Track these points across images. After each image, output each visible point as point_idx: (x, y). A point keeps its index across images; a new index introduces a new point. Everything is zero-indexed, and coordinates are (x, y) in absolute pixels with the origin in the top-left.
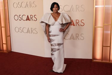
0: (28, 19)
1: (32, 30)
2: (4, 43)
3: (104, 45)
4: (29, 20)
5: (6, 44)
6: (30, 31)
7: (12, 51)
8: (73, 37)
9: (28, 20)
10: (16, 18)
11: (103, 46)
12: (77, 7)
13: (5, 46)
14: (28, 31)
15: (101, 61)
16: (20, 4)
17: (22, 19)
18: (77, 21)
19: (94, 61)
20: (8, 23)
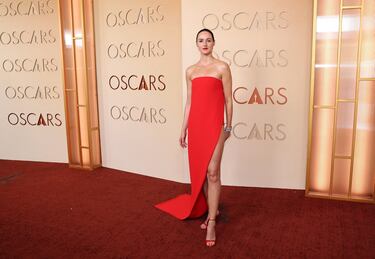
0: (143, 85)
1: (153, 113)
2: (83, 144)
3: (336, 155)
4: (147, 89)
5: (90, 148)
6: (149, 115)
7: (103, 165)
8: (257, 132)
9: (143, 89)
10: (115, 82)
11: (333, 157)
12: (270, 55)
13: (85, 153)
14: (143, 117)
15: (327, 195)
16: (124, 48)
17: (128, 85)
18: (269, 92)
19: (311, 194)
20: (95, 97)
